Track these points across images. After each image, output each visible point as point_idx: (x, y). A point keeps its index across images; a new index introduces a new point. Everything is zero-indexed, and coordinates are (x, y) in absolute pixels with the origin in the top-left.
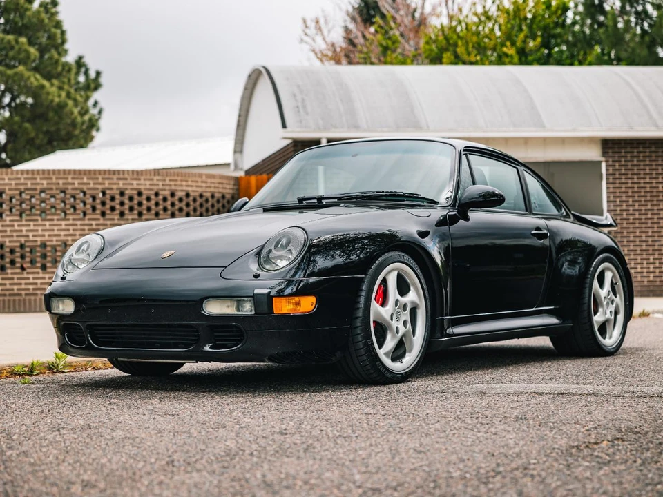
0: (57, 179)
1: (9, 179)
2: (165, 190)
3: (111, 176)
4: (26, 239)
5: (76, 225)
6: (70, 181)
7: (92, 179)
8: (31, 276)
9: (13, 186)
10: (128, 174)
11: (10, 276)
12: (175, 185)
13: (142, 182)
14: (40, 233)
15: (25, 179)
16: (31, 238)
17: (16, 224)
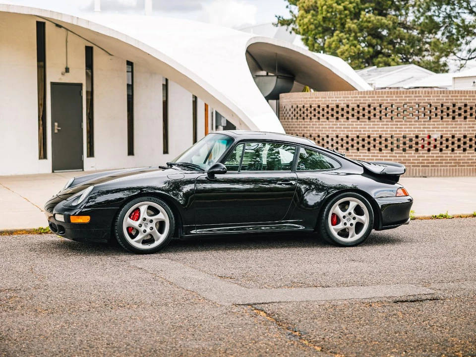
0: (377, 97)
1: (352, 97)
2: (448, 103)
3: (411, 95)
4: (360, 133)
5: (388, 125)
6: (385, 98)
7: (399, 97)
8: (362, 155)
9: (354, 102)
10: (422, 93)
11: (350, 154)
12: (455, 99)
13: (432, 98)
14: (367, 129)
15: (360, 97)
16: (362, 132)
17: (354, 123)
